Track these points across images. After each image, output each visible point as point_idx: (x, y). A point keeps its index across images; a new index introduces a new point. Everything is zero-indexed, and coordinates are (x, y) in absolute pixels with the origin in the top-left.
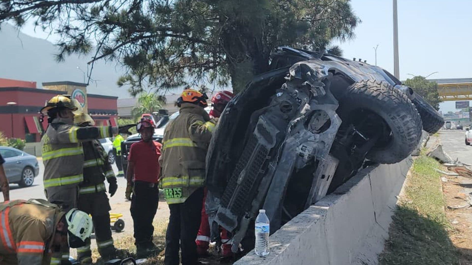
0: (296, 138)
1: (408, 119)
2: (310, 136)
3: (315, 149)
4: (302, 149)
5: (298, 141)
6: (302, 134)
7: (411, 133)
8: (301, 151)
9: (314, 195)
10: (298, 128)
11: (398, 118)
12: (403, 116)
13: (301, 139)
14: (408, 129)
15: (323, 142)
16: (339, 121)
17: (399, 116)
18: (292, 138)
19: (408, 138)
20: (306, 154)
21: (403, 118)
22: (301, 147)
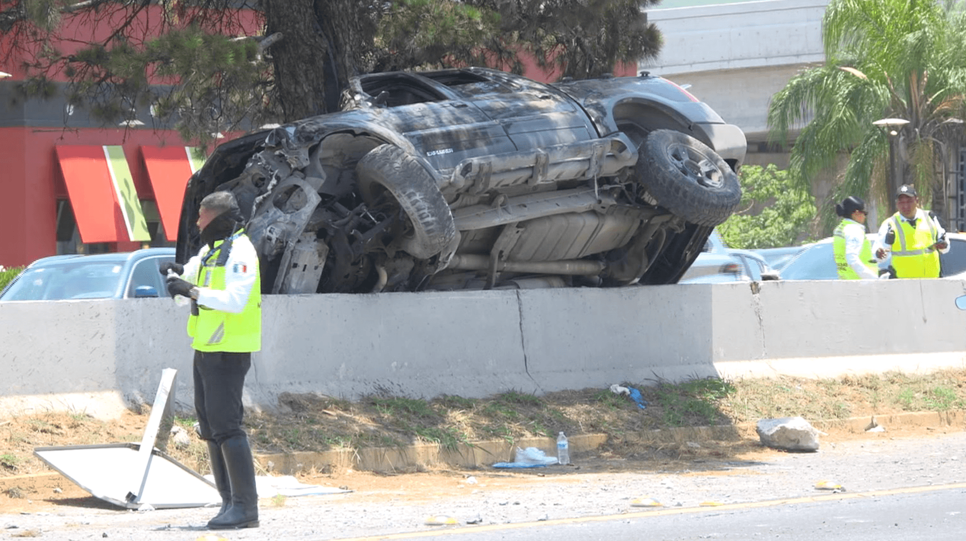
0: (264, 218)
1: (418, 197)
2: (280, 216)
3: (283, 232)
4: (270, 231)
5: (266, 221)
6: (271, 214)
7: (425, 215)
8: (268, 234)
9: (280, 285)
10: (266, 206)
11: (403, 195)
12: (410, 193)
13: (270, 219)
14: (419, 210)
15: (294, 224)
16: (317, 198)
17: (404, 193)
18: (260, 218)
19: (421, 222)
20: (274, 237)
21: (409, 196)
22: (269, 229)
